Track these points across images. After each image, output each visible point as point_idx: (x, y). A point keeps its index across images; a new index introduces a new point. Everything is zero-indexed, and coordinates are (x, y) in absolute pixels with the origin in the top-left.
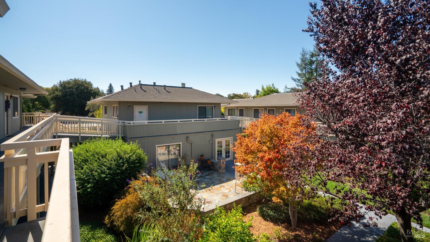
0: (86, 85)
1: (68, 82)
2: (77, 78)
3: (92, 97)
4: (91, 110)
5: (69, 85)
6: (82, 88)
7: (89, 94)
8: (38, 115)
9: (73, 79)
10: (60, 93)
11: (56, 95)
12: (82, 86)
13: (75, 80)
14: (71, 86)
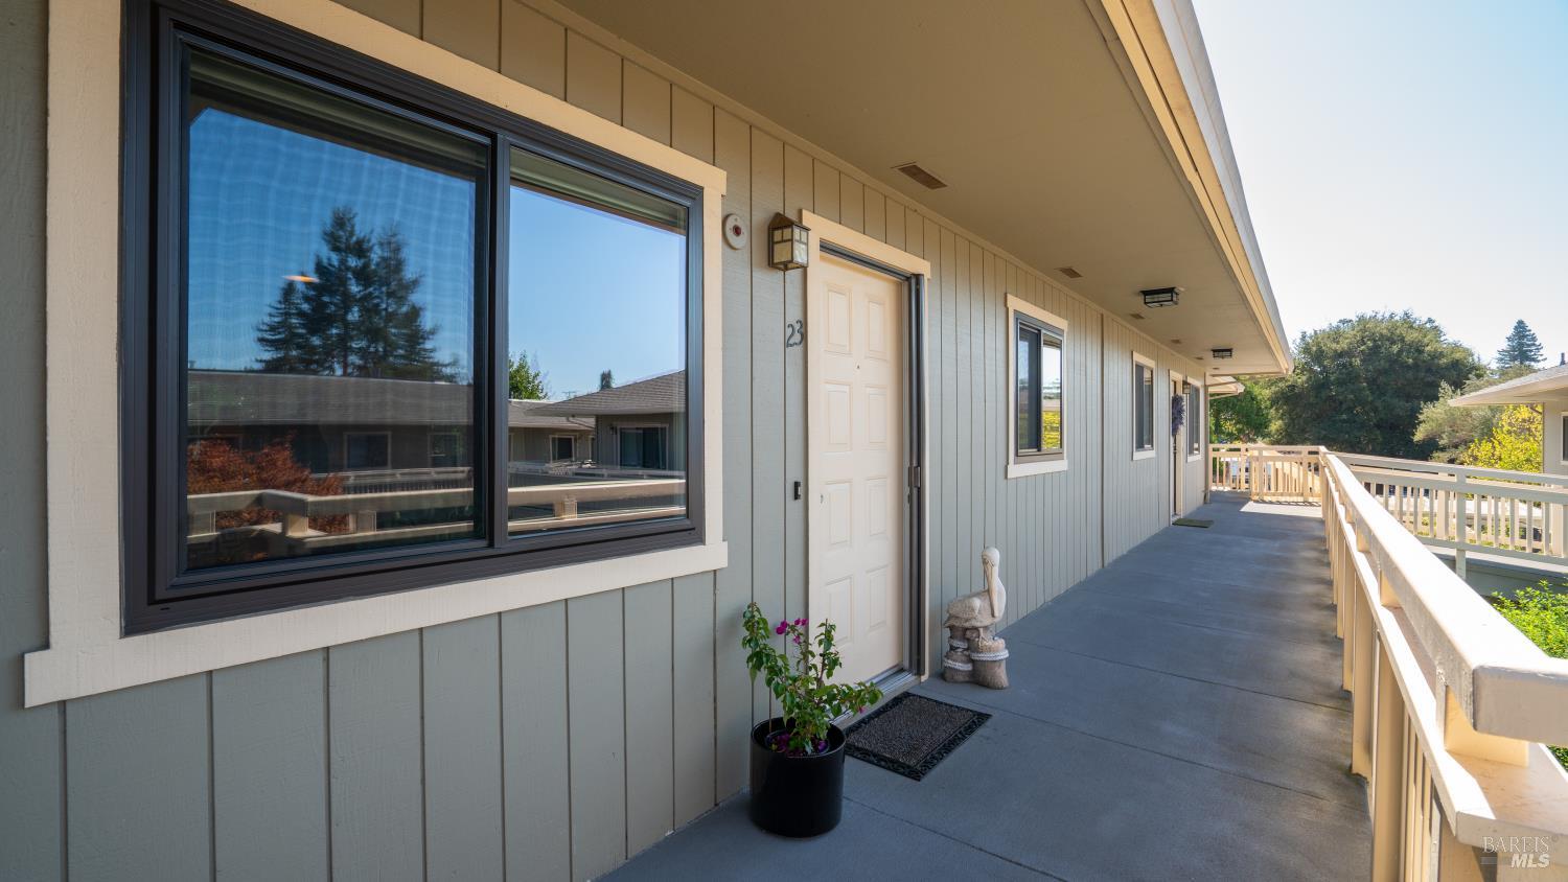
0: (1412, 336)
1: (1335, 334)
2: (1369, 314)
3: (1444, 384)
4: (1442, 442)
5: (1338, 343)
6: (1395, 349)
7: (1429, 370)
8: (1256, 453)
9: (1354, 319)
10: (1304, 378)
11: (1288, 387)
12: (1393, 343)
13: (1362, 319)
14: (1343, 345)
